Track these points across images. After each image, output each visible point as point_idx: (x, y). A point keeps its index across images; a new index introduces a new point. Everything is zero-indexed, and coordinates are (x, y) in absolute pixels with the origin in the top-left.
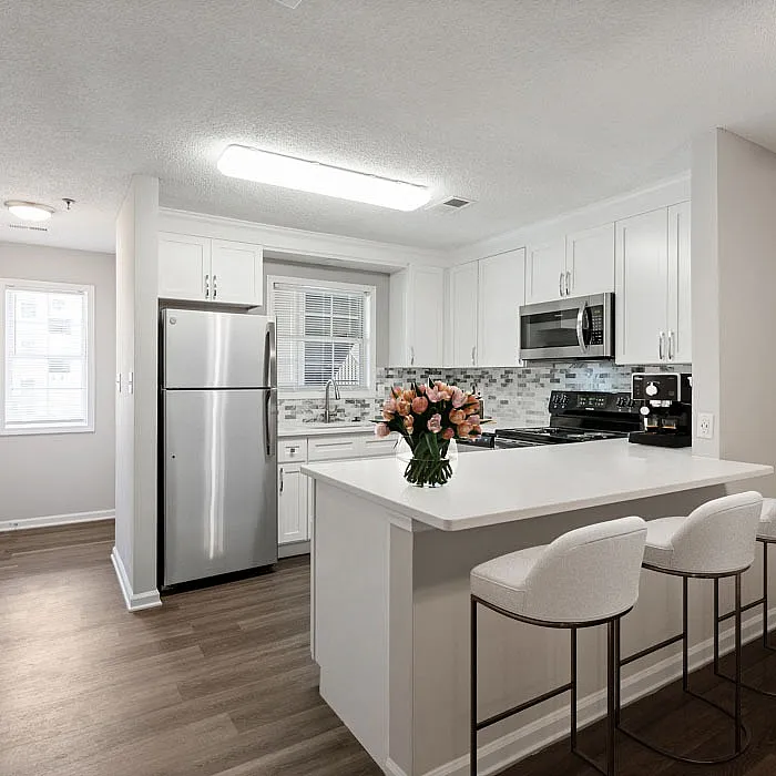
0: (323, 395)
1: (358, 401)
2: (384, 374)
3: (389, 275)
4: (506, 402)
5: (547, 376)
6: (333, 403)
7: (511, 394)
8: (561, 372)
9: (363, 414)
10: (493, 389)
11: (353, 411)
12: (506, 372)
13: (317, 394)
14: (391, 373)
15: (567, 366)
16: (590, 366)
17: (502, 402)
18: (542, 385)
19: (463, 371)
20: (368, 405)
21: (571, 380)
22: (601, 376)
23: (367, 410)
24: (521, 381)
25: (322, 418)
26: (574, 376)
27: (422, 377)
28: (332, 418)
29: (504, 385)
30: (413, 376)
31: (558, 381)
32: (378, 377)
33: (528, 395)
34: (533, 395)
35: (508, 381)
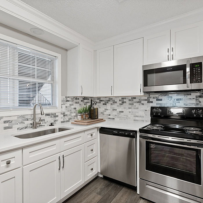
0: (31, 112)
1: (52, 114)
2: (65, 100)
3: (67, 50)
4: (122, 112)
5: (145, 100)
6: (38, 116)
7: (125, 108)
8: (154, 98)
9: (55, 121)
10: (115, 106)
11: (49, 120)
12: (122, 98)
13: (27, 111)
14: (68, 99)
15: (157, 95)
16: (170, 95)
17: (120, 112)
18: (143, 104)
19: (99, 98)
20: (57, 116)
21: (160, 102)
22: (177, 100)
23: (57, 118)
24: (130, 102)
25: (31, 126)
26: (161, 100)
27: (82, 101)
28: (38, 125)
29: (121, 104)
30: (78, 101)
31: (152, 102)
32: (62, 101)
33: (134, 108)
34: (138, 108)
35: (123, 102)
